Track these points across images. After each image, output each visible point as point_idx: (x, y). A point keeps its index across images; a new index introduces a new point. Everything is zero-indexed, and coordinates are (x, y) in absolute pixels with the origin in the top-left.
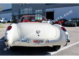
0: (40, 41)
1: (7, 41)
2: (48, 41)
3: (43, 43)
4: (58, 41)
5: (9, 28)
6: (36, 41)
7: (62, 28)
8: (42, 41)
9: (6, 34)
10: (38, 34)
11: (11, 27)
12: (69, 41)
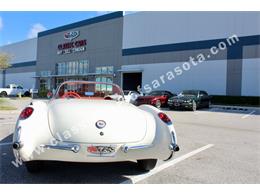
0: (104, 148)
1: (20, 147)
2: (125, 149)
3: (111, 155)
4: (150, 147)
5: (27, 113)
6: (94, 149)
7: (160, 115)
8: (110, 149)
9: (18, 129)
10: (100, 130)
11: (32, 110)
12: (177, 149)
